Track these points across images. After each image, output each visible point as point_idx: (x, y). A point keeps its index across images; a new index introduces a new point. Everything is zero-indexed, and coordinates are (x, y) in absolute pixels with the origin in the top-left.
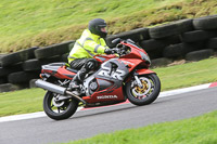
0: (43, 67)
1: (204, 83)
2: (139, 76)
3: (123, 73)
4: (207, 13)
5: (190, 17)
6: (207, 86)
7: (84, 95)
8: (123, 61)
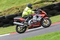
0: (14, 18)
1: (8, 33)
2: (45, 19)
3: (41, 18)
4: (9, 14)
5: (4, 15)
6: (9, 34)
7: (29, 25)
8: (40, 15)
